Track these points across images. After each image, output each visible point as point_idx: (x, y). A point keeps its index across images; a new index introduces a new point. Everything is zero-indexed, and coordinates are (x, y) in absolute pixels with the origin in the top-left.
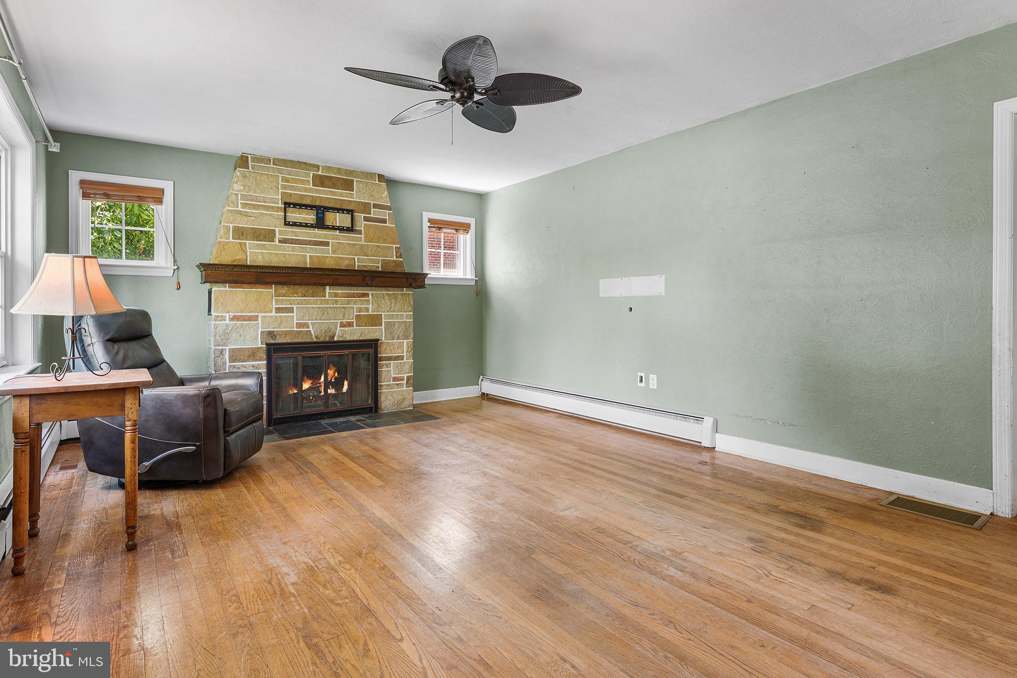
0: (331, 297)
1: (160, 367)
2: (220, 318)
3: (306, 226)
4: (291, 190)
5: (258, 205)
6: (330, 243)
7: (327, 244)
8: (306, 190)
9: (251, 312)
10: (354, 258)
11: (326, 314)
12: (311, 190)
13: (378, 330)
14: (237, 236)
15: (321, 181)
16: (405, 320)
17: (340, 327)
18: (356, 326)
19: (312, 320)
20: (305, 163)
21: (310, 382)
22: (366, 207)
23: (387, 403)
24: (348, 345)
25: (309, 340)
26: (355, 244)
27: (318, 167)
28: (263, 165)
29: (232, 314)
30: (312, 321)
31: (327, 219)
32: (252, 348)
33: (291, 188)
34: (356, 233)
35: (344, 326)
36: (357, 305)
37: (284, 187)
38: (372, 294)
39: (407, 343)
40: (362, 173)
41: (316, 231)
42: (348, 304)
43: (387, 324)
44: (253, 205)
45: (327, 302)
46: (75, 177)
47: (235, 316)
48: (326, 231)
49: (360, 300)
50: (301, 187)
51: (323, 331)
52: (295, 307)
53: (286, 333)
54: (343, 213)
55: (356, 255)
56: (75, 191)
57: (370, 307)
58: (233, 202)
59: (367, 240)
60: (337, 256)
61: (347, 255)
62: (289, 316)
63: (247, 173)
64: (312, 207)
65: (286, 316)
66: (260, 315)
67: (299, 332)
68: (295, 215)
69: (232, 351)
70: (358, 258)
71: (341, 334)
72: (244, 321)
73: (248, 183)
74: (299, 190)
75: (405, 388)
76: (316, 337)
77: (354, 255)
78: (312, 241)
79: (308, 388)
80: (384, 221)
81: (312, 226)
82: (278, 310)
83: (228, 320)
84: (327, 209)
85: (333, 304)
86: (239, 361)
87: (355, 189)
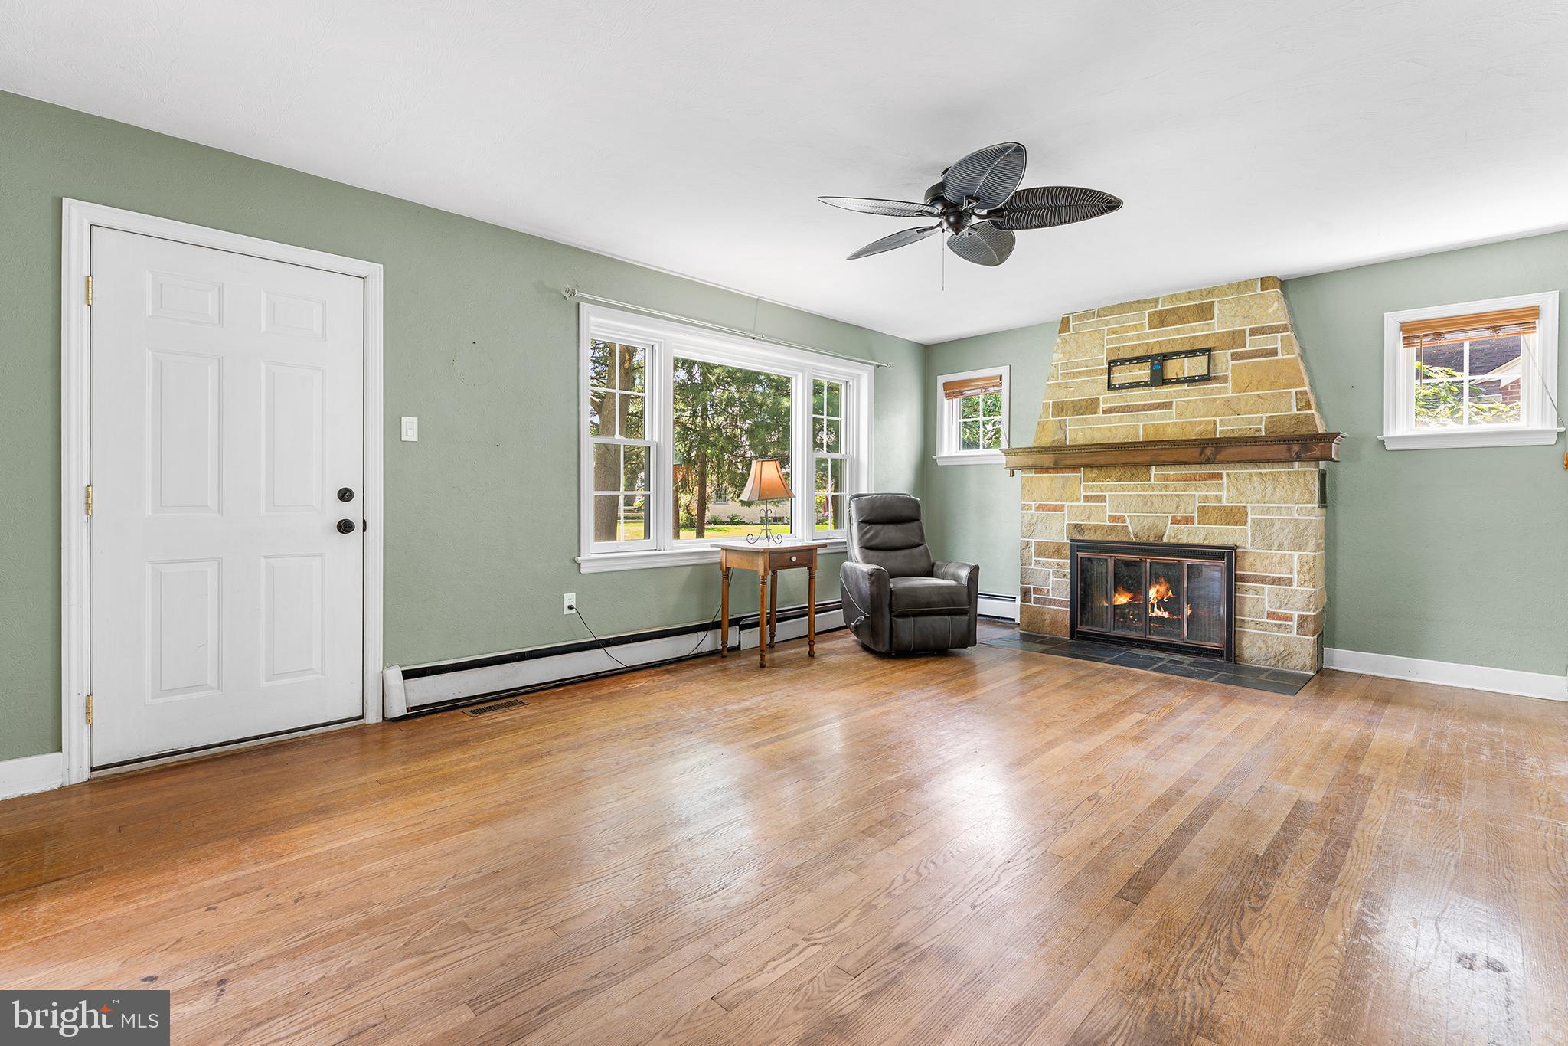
0: (1158, 480)
2: (1027, 507)
3: (1138, 385)
4: (1120, 342)
5: (1079, 372)
6: (1174, 403)
7: (1169, 405)
8: (1139, 337)
9: (1056, 501)
10: (1214, 421)
11: (1149, 504)
12: (1147, 336)
13: (1238, 531)
14: (1056, 413)
15: (1161, 319)
16: (1296, 517)
17: (1171, 523)
18: (1199, 524)
19: (1130, 512)
20: (1138, 302)
21: (1131, 595)
22: (1235, 338)
23: (1255, 652)
24: (1185, 551)
25: (1125, 539)
26: (1215, 399)
27: (1156, 301)
28: (1086, 321)
29: (1038, 503)
30: (1129, 514)
31: (1168, 370)
32: (1057, 543)
33: (1119, 340)
34: (1218, 381)
35: (1179, 522)
36: (1201, 491)
37: (1111, 341)
38: (1228, 474)
39: (1300, 558)
40: (1230, 286)
41: (1154, 391)
42: (1185, 491)
43: (1257, 523)
44: (1074, 373)
45: (1152, 488)
46: (941, 380)
47: (1040, 505)
48: (1167, 388)
49: (1205, 485)
50: (1132, 335)
51: (1146, 528)
52: (1107, 494)
53: (1096, 528)
54: (1195, 356)
55: (1216, 415)
56: (942, 389)
57: (1225, 494)
58: (1053, 376)
59: (1237, 388)
60: (1184, 420)
61: (1201, 417)
62: (1100, 506)
63: (1067, 338)
64: (1145, 358)
65: (1096, 507)
66: (1067, 504)
67: (1113, 528)
68: (1122, 375)
69: (1038, 544)
70: (1220, 420)
71: (1172, 534)
72: (1049, 511)
73: (1069, 349)
74: (1131, 340)
75: (1294, 634)
76: (1136, 536)
77: (1213, 416)
78: (1146, 404)
79: (1125, 604)
80: (1274, 352)
81: (1145, 385)
82: (1087, 498)
83: (1033, 509)
84: (1166, 356)
85: (1161, 490)
86: (1044, 556)
87: (1216, 315)
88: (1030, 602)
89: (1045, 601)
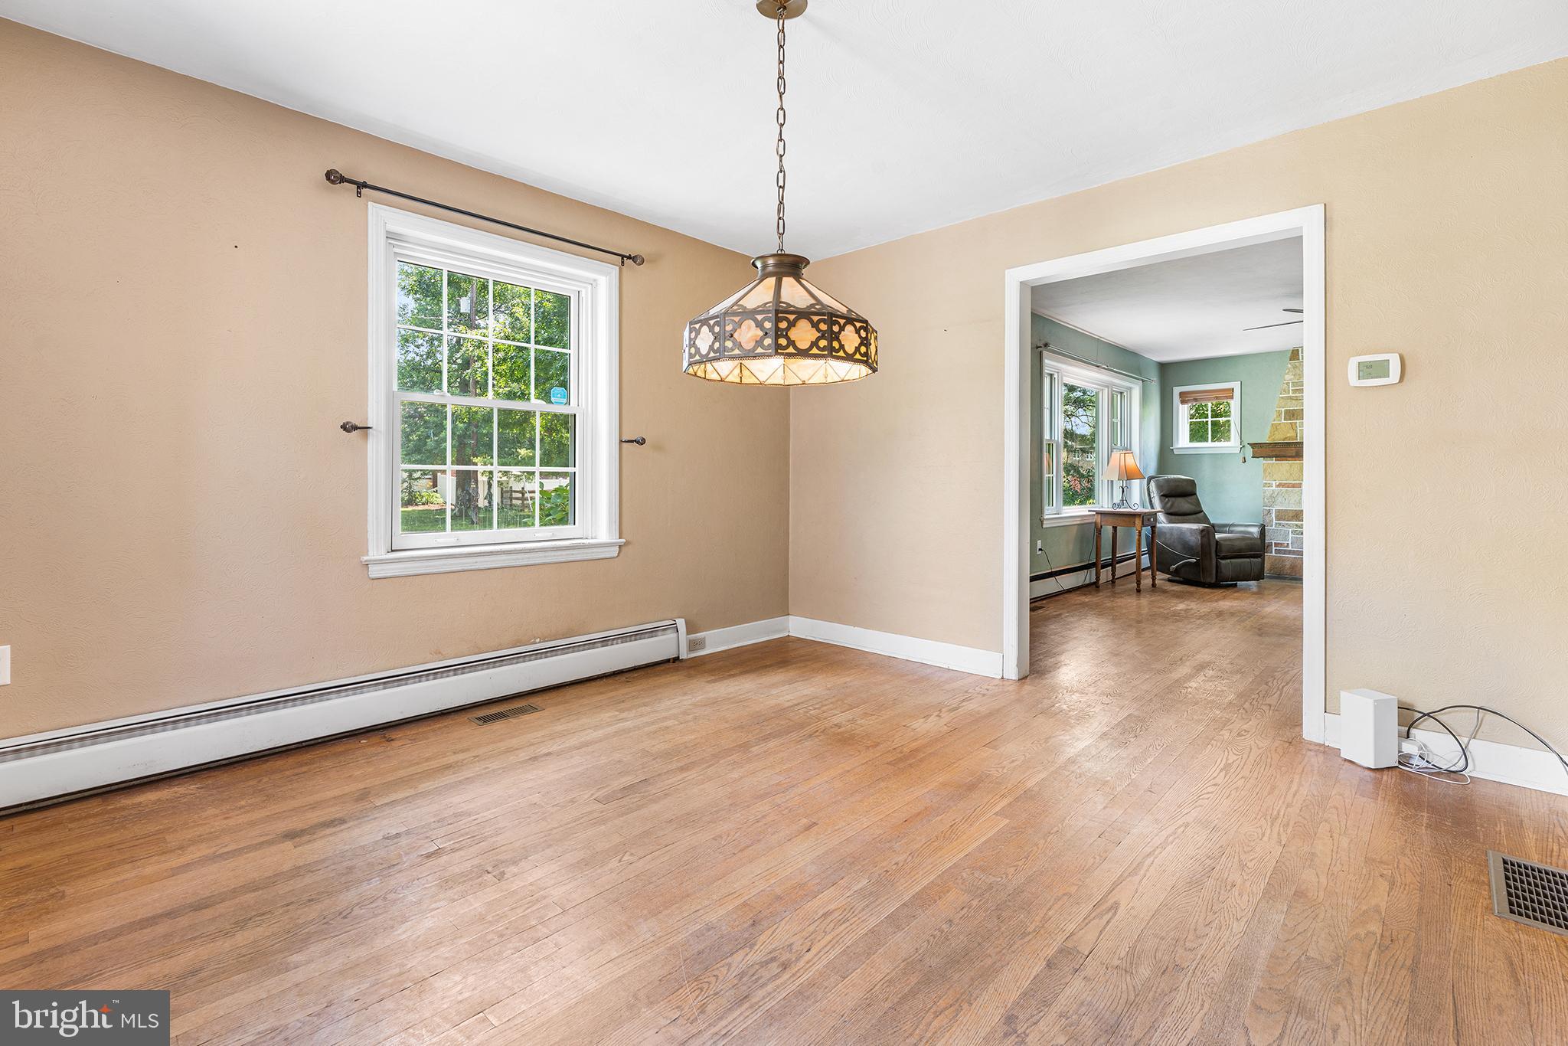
1: (1198, 515)
2: (1268, 485)
9: (1295, 480)
14: (1288, 418)
29: (1278, 482)
32: (1295, 510)
46: (1177, 390)
47: (1280, 484)
56: (1176, 399)
58: (1284, 391)
63: (1299, 363)
69: (1278, 511)
72: (1288, 487)
73: (1301, 371)
83: (1274, 486)
86: (1284, 520)
88: (1271, 553)
89: (1285, 552)
